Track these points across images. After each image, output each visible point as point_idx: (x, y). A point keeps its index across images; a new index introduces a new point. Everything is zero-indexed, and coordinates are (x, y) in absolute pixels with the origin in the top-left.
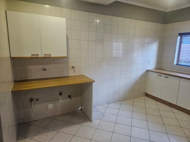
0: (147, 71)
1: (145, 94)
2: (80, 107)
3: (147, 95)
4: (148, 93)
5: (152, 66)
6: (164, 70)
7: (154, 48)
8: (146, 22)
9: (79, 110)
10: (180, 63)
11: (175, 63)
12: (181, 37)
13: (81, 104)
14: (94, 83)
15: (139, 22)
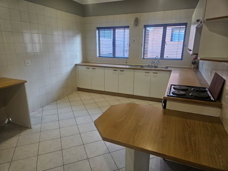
0: (76, 65)
1: (77, 89)
2: (6, 120)
3: (79, 89)
4: (80, 87)
5: (78, 60)
6: (90, 63)
7: (77, 41)
8: (66, 13)
9: (6, 124)
10: (101, 56)
11: (98, 55)
12: (99, 31)
13: (7, 115)
14: (26, 84)
15: (59, 12)
